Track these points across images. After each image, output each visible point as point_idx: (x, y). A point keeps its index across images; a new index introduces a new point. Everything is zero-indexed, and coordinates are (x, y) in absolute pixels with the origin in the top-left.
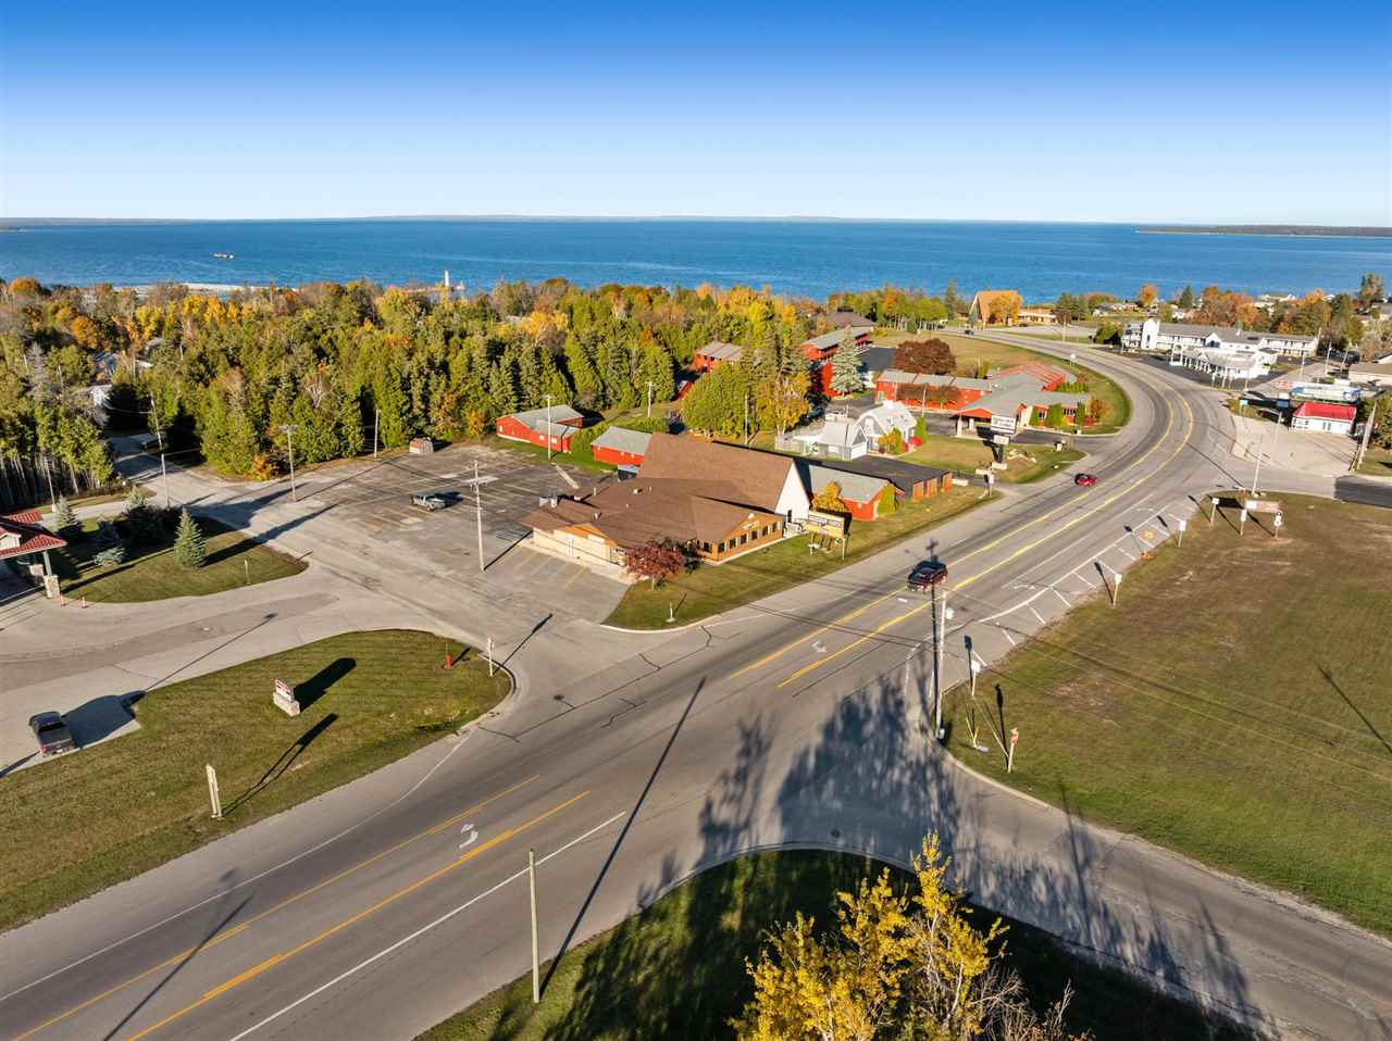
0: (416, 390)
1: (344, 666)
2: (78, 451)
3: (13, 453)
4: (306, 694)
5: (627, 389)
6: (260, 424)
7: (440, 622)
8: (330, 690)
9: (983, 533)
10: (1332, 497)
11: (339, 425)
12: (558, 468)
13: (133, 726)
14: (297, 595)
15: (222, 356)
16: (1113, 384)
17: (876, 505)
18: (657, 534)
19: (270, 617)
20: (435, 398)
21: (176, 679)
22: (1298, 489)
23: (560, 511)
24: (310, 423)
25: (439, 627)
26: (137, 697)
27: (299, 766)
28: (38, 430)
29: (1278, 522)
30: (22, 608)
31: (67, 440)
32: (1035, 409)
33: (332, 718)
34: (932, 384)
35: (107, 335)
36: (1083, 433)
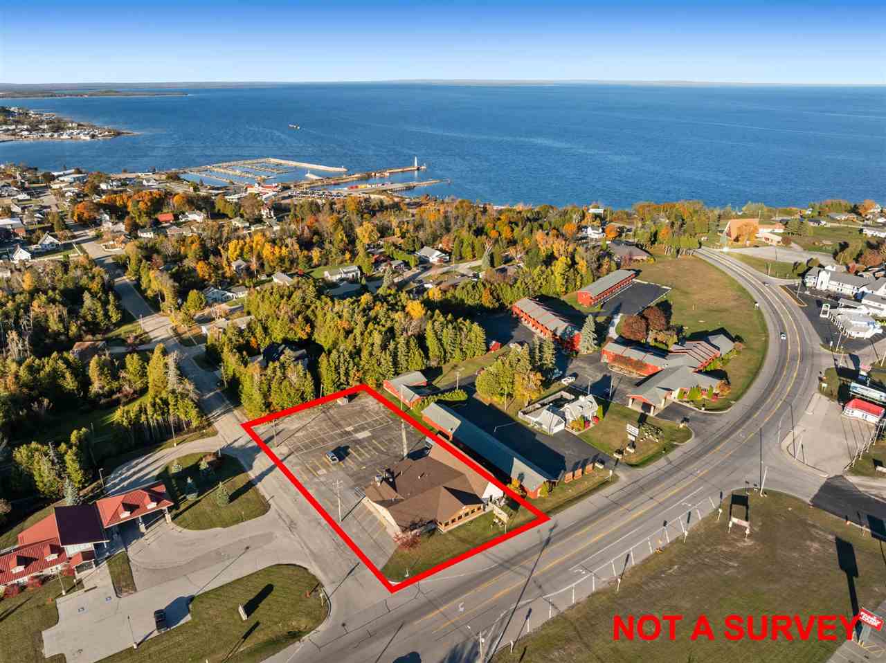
0: (342, 371)
1: (269, 589)
2: (186, 413)
3: (159, 418)
4: (250, 608)
5: (458, 351)
6: (266, 396)
7: (313, 563)
8: (260, 605)
9: (588, 517)
10: (808, 500)
11: (303, 393)
12: (403, 426)
13: (188, 618)
14: (261, 532)
15: (259, 324)
16: (766, 342)
17: (539, 491)
18: (417, 516)
19: (248, 548)
20: (351, 373)
21: (207, 589)
22: (791, 490)
23: (380, 489)
24: (289, 394)
25: (312, 566)
26: (192, 599)
27: (242, 649)
28: (170, 407)
29: (747, 532)
30: (156, 530)
31: (182, 410)
32: (681, 390)
33: (257, 624)
34: (632, 357)
35: (214, 271)
36: (706, 410)
